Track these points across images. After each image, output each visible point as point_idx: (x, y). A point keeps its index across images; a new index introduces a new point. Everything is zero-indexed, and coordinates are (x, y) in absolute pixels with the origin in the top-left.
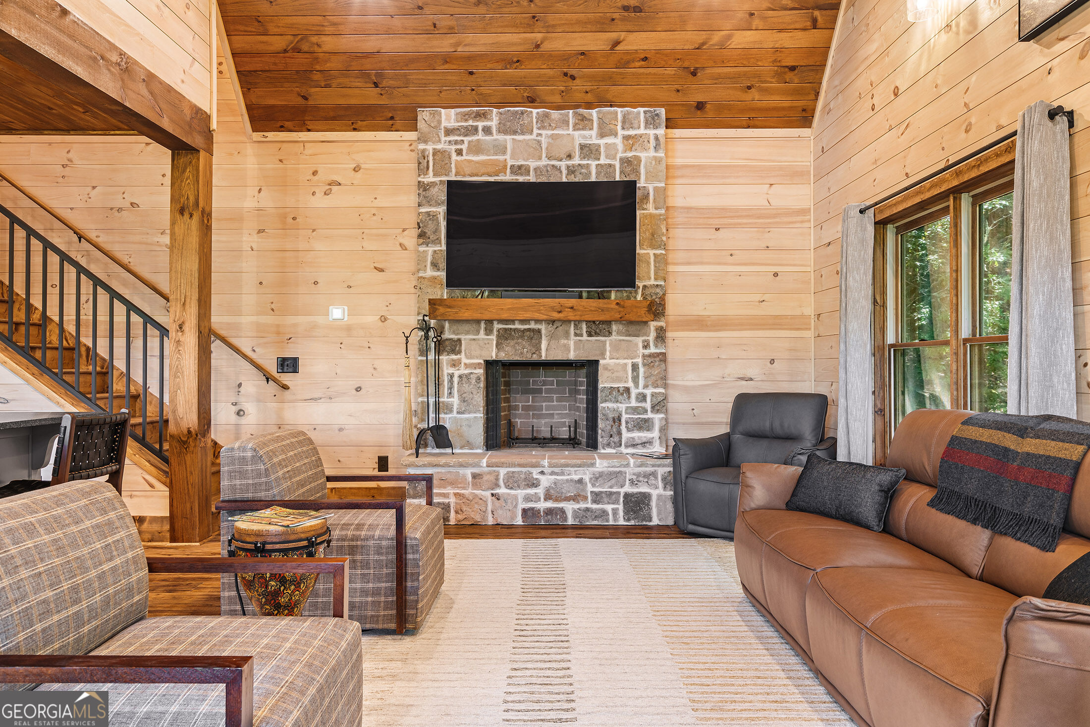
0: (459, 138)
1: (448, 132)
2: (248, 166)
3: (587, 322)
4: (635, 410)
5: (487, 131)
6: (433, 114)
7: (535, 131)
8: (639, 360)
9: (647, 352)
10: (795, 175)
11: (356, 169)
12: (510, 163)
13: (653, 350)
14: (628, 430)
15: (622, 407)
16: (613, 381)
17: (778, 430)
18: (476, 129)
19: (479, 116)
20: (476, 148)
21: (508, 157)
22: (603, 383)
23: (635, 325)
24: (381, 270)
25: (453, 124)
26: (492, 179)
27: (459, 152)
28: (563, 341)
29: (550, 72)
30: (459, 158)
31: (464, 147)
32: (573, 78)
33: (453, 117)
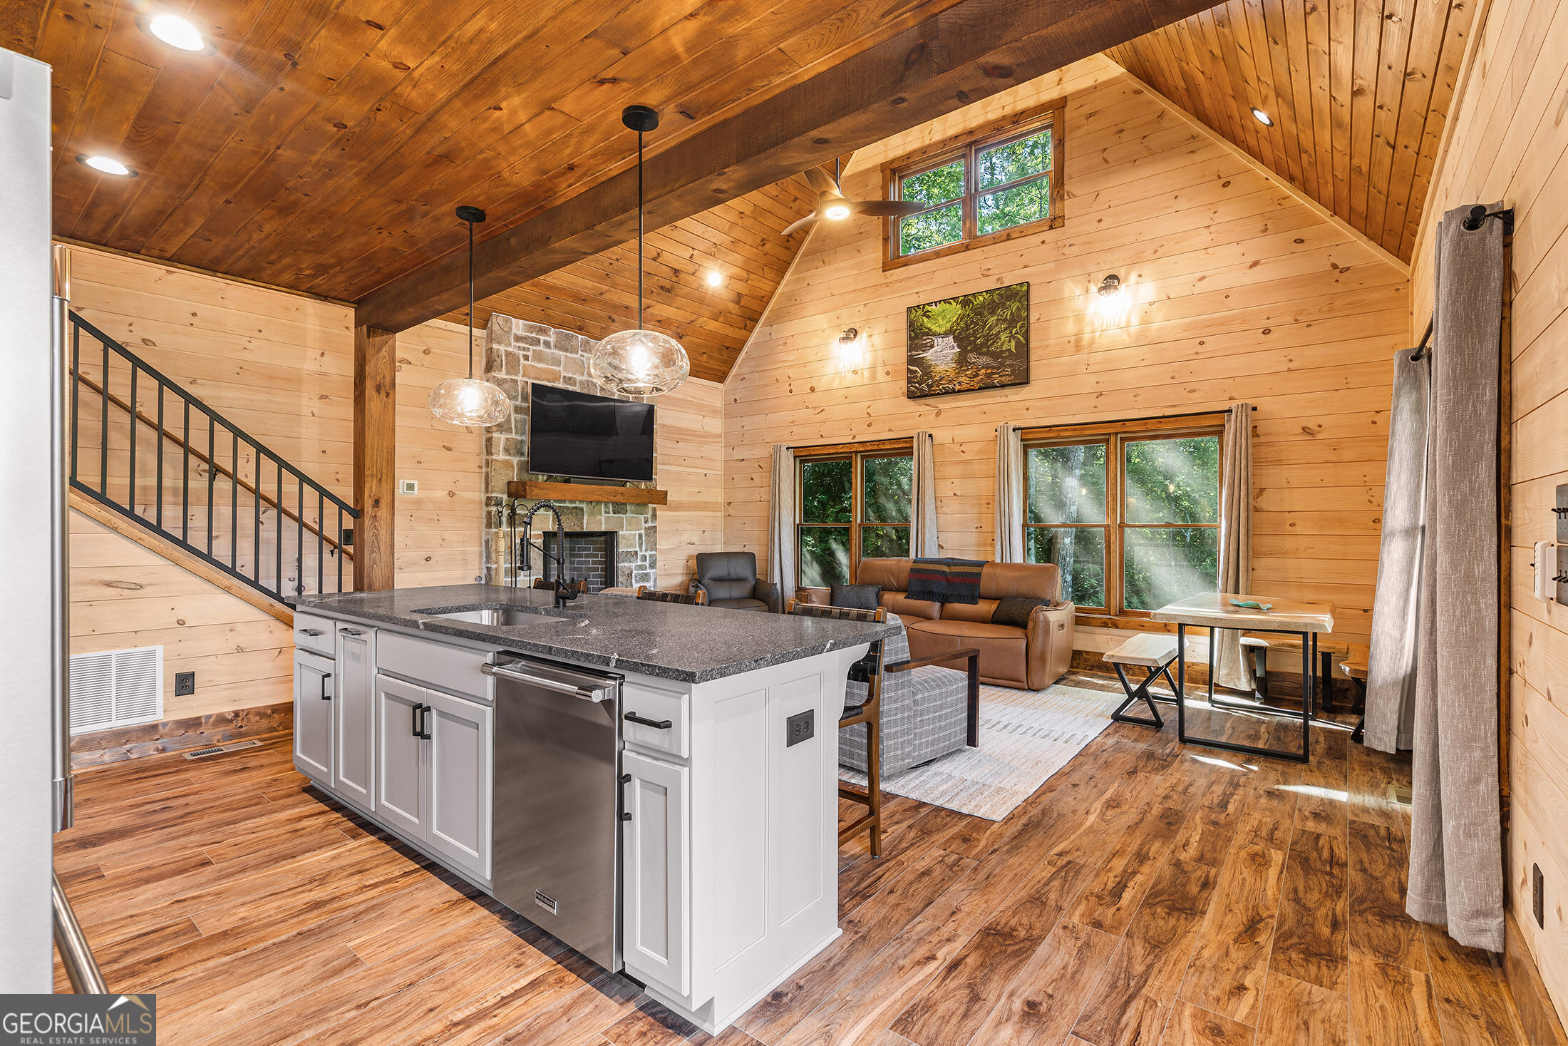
0: (527, 346)
1: (518, 339)
2: (309, 326)
3: (613, 503)
4: (641, 567)
5: (547, 344)
6: (507, 321)
7: (580, 352)
8: (642, 532)
9: (647, 525)
10: (713, 412)
11: (426, 352)
12: (563, 374)
13: (650, 524)
14: (637, 582)
15: (633, 565)
16: (628, 547)
17: (733, 575)
18: (539, 341)
19: (542, 331)
20: (539, 357)
21: (561, 368)
22: (622, 548)
23: (641, 505)
24: (449, 449)
25: (521, 333)
26: (550, 384)
27: (526, 358)
28: (598, 517)
29: (601, 313)
30: (525, 362)
31: (530, 354)
32: (613, 321)
33: (521, 326)
